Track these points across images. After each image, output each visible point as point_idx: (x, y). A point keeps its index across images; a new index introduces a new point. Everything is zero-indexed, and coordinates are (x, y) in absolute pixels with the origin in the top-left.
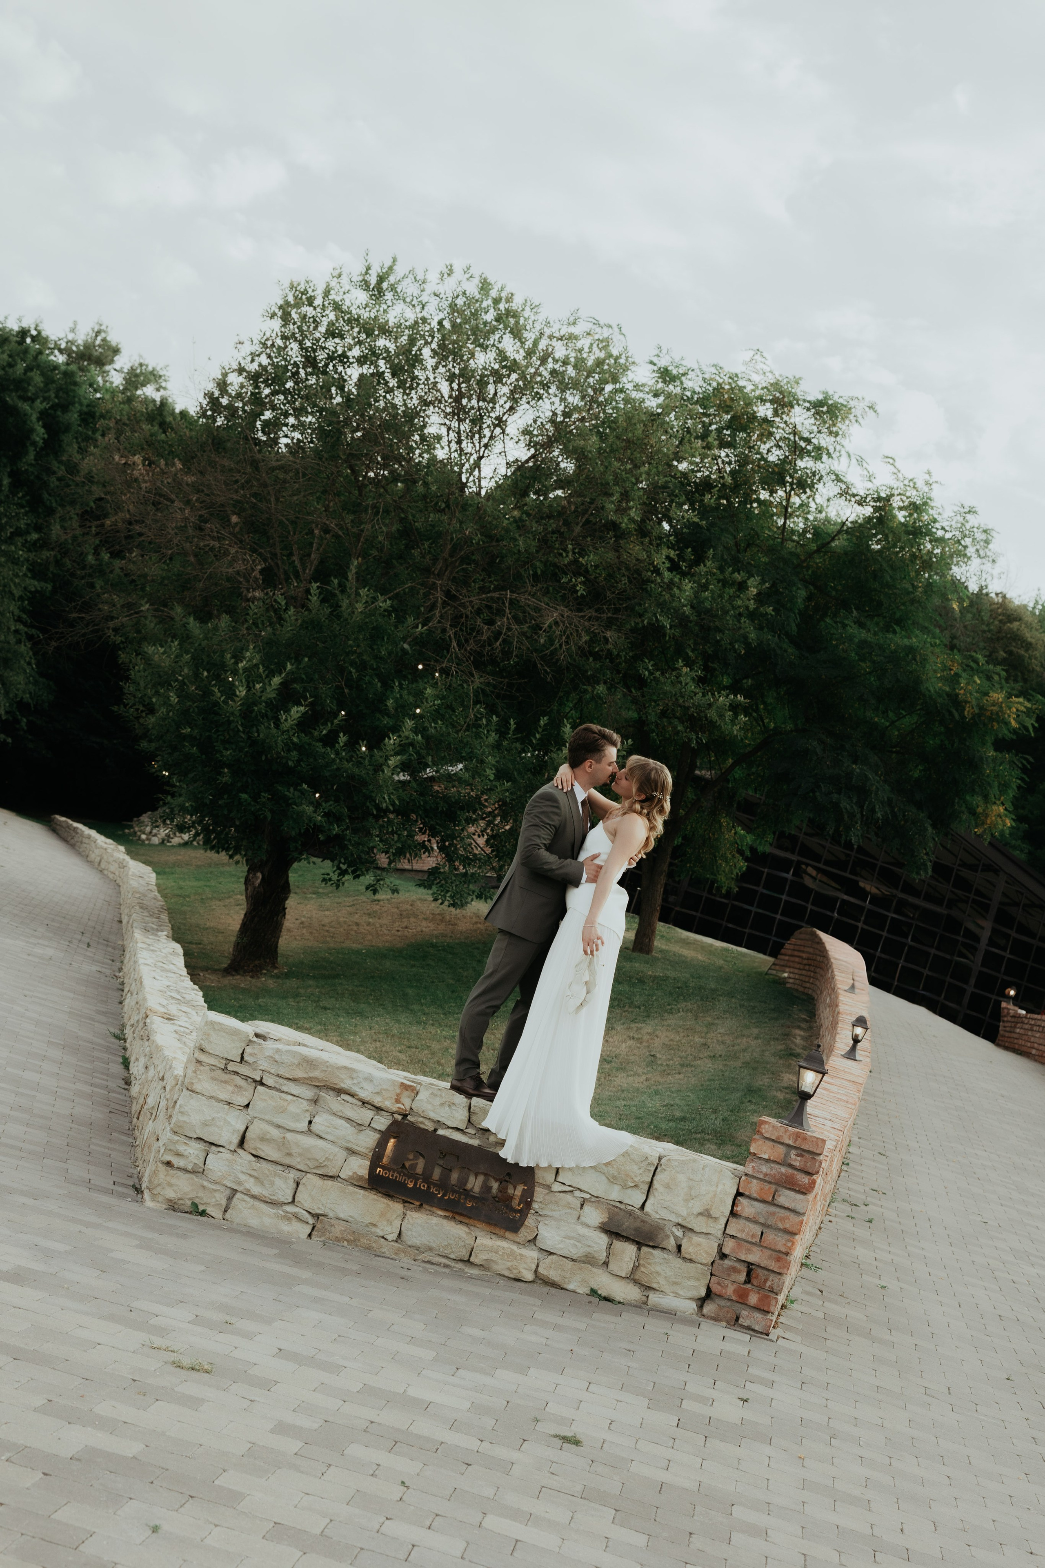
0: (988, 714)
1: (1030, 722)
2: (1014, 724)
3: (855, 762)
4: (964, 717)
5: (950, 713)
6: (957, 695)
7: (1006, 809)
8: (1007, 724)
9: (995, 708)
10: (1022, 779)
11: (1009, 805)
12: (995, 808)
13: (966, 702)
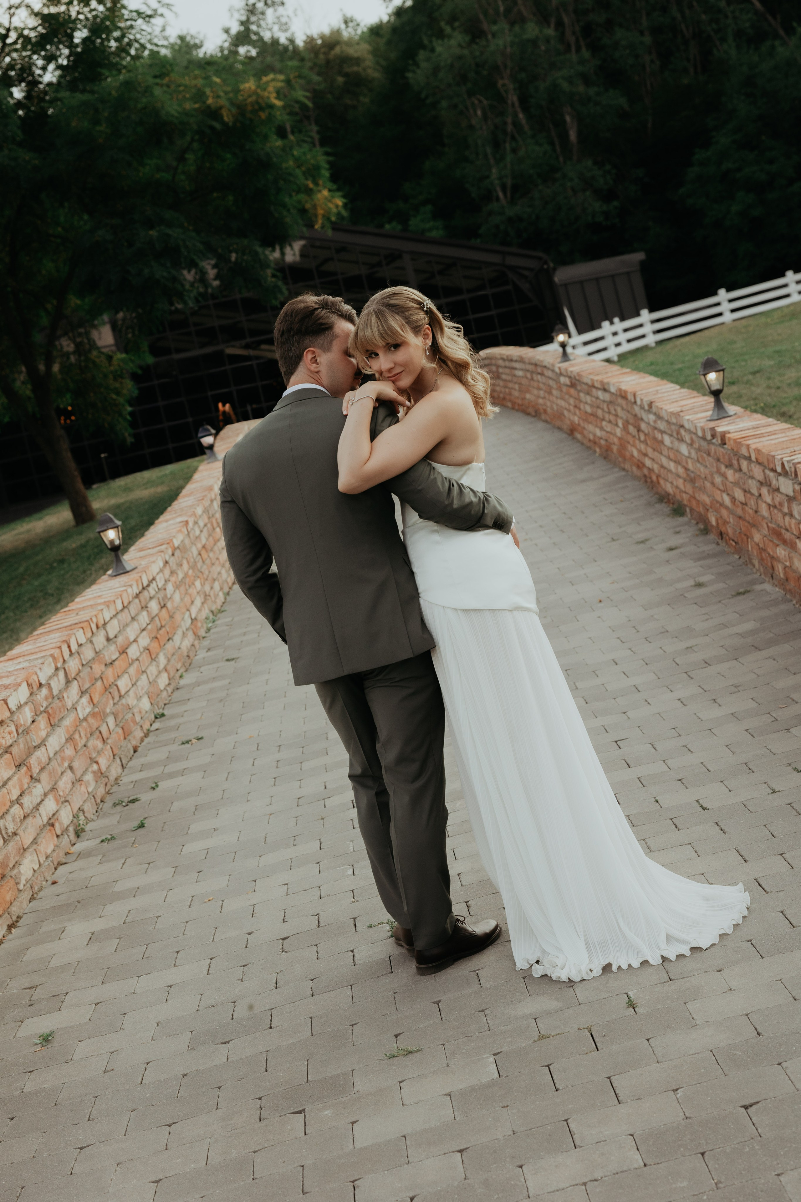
0: (249, 108)
1: (300, 94)
2: (278, 103)
3: (152, 228)
4: (225, 124)
5: (212, 128)
6: (209, 107)
7: (330, 190)
8: (271, 107)
9: (254, 98)
10: (327, 154)
11: (329, 185)
12: (319, 196)
13: (221, 108)
